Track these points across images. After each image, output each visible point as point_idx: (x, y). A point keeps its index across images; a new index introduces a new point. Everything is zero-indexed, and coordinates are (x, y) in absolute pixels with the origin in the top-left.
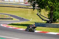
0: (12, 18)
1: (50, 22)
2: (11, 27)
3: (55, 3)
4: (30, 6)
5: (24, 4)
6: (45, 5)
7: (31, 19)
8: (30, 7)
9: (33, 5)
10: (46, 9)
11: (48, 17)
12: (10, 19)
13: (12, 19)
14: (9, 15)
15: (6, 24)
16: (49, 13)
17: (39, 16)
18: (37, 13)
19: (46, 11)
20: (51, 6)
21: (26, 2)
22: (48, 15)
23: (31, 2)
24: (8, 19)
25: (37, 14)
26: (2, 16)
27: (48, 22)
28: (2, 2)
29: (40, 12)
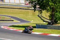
0: (12, 19)
1: (52, 23)
2: (12, 29)
3: (57, 4)
4: (30, 7)
5: (25, 5)
6: (46, 6)
7: (32, 20)
8: (31, 9)
9: (33, 7)
10: (47, 10)
11: (49, 19)
12: (10, 21)
13: (13, 21)
14: (9, 16)
15: (7, 26)
16: (50, 14)
17: (40, 17)
18: (38, 14)
19: (47, 12)
20: (52, 7)
21: (26, 4)
22: (49, 16)
23: (32, 3)
24: (9, 21)
25: (38, 16)
26: (2, 17)
27: (49, 23)
28: (3, 3)
29: (41, 13)
